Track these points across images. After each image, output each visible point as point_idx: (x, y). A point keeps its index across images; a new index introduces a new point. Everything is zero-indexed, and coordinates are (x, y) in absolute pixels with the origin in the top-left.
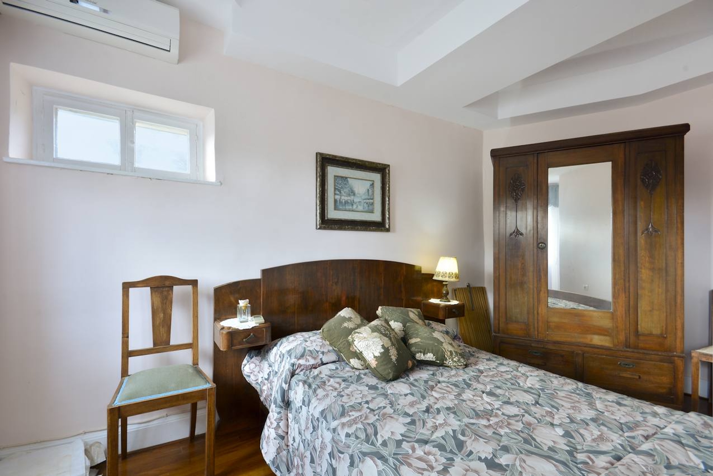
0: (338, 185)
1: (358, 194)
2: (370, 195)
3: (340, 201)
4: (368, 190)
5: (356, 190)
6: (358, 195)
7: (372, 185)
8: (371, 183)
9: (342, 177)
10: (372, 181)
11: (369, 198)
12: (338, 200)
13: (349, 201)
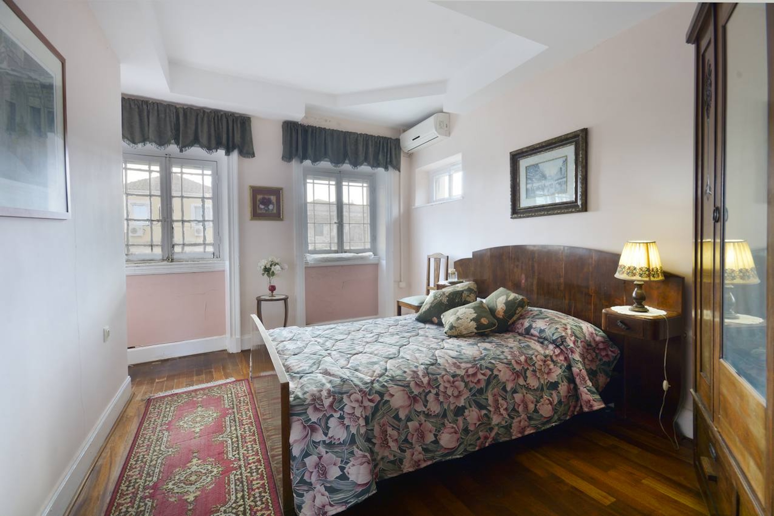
0: (530, 174)
1: (549, 176)
2: (563, 173)
3: (531, 188)
4: (561, 168)
5: (547, 173)
6: (550, 178)
7: (565, 161)
8: (564, 159)
9: (534, 165)
10: (565, 156)
11: (562, 177)
12: (530, 188)
13: (540, 187)
